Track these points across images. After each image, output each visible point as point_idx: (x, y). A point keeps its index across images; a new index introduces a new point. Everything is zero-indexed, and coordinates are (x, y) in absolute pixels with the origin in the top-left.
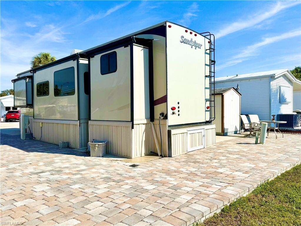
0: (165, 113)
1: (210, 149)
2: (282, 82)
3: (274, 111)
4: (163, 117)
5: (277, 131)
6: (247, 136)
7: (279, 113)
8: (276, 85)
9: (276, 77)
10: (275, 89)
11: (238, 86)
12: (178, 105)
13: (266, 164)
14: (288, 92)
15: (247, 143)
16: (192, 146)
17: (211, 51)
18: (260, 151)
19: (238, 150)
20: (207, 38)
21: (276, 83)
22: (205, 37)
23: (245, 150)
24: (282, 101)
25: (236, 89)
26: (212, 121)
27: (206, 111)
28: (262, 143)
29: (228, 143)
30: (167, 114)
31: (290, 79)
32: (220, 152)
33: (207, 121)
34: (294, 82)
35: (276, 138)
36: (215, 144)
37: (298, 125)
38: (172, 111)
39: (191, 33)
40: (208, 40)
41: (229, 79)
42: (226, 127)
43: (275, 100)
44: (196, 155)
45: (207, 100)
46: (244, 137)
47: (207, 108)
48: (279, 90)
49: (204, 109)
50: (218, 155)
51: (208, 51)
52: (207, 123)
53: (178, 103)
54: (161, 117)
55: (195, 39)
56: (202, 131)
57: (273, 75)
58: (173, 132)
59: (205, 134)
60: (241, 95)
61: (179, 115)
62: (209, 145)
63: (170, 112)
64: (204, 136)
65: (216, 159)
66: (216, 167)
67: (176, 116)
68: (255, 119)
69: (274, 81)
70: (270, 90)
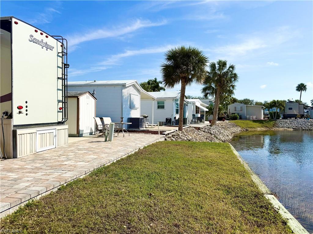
0: (10, 112)
1: (62, 148)
2: (132, 91)
3: (126, 115)
4: (7, 117)
5: (125, 131)
6: (100, 136)
7: (130, 117)
8: (127, 92)
9: (126, 86)
10: (126, 97)
11: (94, 91)
12: (26, 104)
13: (106, 155)
14: (137, 100)
15: (98, 142)
16: (42, 146)
17: (64, 55)
18: (106, 146)
19: (87, 147)
20: (59, 42)
21: (127, 91)
22: (57, 40)
23: (94, 146)
24: (132, 107)
25: (93, 94)
26: (65, 121)
27: (58, 112)
28: (110, 140)
29: (81, 142)
30: (12, 113)
31: (139, 89)
32: (71, 150)
33: (59, 122)
34: (141, 91)
35: (124, 137)
36: (67, 144)
37: (143, 126)
38: (19, 110)
39: (42, 34)
40: (61, 44)
41: (87, 84)
42: (81, 128)
43: (126, 106)
44: (46, 154)
45: (59, 101)
46: (98, 137)
47: (59, 109)
48: (129, 97)
49: (56, 110)
50: (68, 152)
51: (61, 55)
52: (59, 123)
53: (26, 102)
54: (4, 116)
55: (45, 40)
56: (54, 131)
57: (124, 84)
58: (19, 132)
59: (57, 134)
60: (96, 99)
61: (27, 114)
62: (61, 145)
63: (15, 111)
64: (55, 136)
65: (64, 155)
66: (63, 161)
67: (23, 115)
68: (108, 121)
69: (126, 89)
70: (122, 97)
